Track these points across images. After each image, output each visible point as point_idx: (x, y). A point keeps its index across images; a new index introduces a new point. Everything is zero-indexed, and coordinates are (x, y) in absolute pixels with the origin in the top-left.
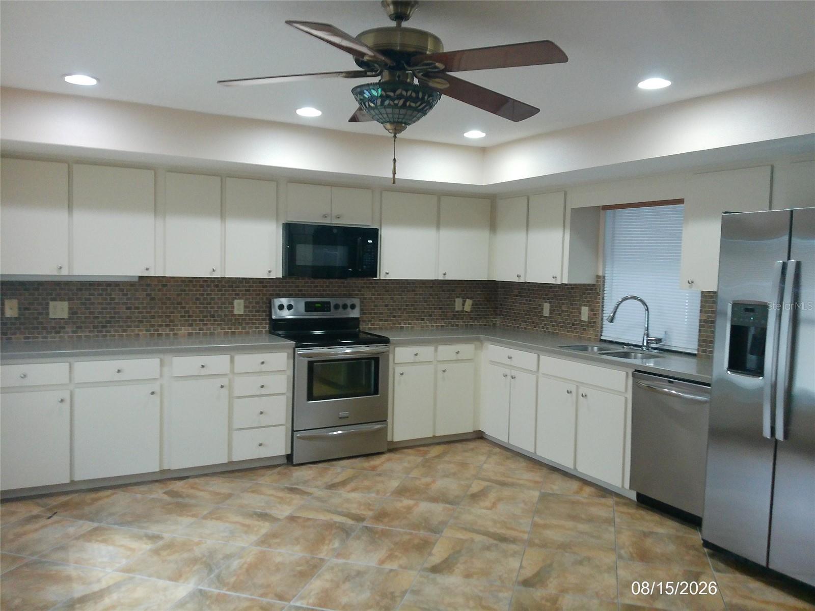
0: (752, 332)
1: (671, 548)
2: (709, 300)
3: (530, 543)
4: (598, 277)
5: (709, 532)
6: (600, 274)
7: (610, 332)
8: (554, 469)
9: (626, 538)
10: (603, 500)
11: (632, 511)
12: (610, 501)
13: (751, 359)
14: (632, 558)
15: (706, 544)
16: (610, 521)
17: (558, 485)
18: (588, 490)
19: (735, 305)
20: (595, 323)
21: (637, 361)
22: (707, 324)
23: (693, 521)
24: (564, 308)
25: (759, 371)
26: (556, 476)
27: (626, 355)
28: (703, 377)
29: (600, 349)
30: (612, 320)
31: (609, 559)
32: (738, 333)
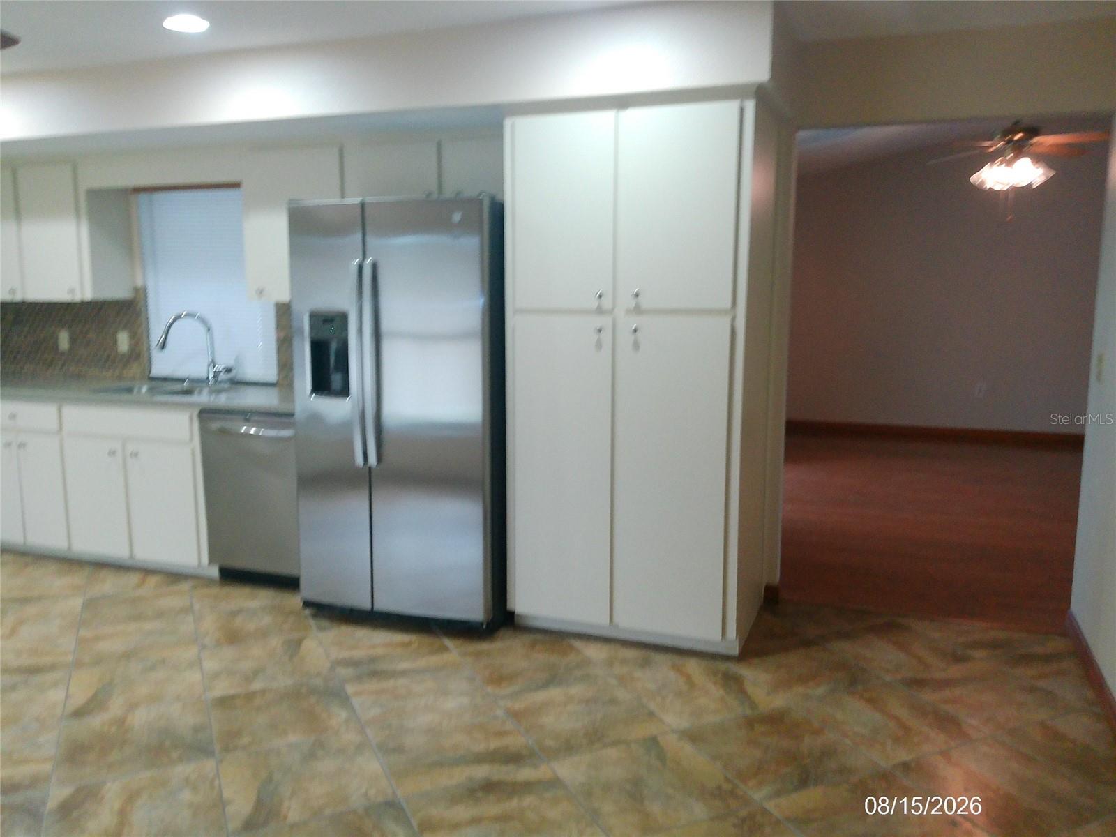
0: (334, 346)
1: (267, 620)
2: (284, 312)
3: (78, 664)
4: (136, 290)
5: (309, 590)
6: (139, 283)
7: (162, 365)
8: (102, 565)
9: (210, 624)
10: (175, 588)
11: (216, 590)
12: (185, 586)
13: (336, 379)
14: (218, 644)
15: (307, 604)
16: (187, 610)
17: (109, 584)
18: (152, 581)
19: (313, 316)
20: (139, 354)
21: (204, 398)
22: (285, 344)
23: (289, 583)
24: (91, 335)
25: (345, 391)
26: (104, 573)
27: (188, 392)
28: (284, 408)
29: (151, 390)
30: (163, 346)
31: (191, 653)
32: (319, 349)
